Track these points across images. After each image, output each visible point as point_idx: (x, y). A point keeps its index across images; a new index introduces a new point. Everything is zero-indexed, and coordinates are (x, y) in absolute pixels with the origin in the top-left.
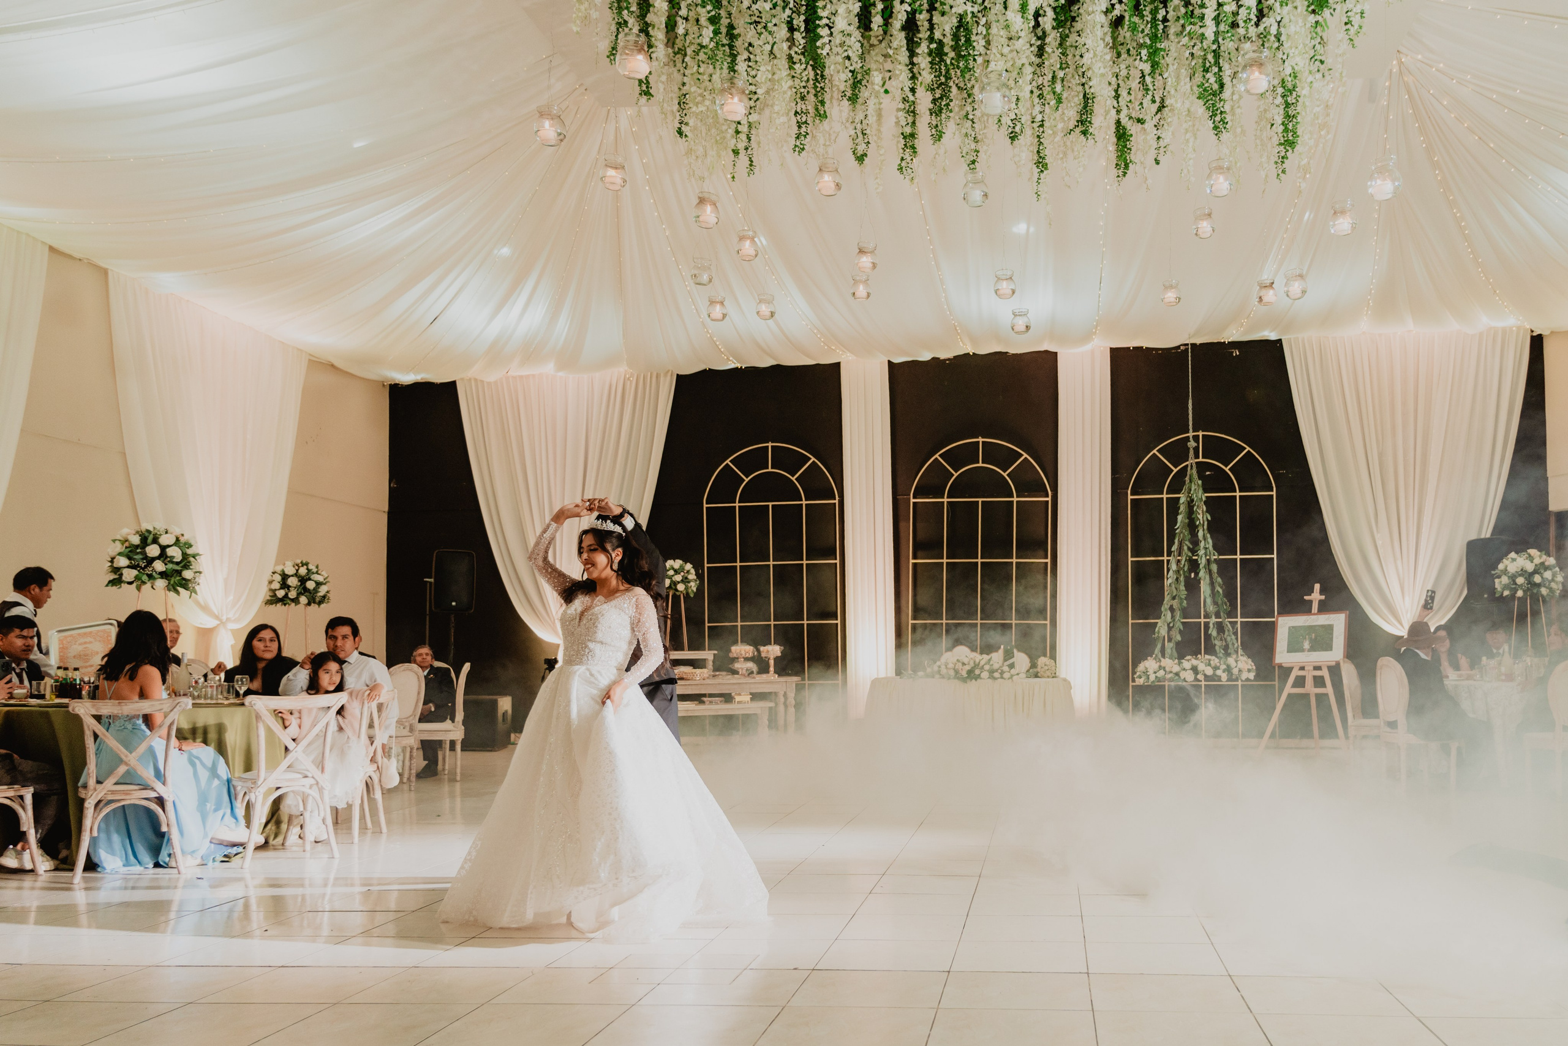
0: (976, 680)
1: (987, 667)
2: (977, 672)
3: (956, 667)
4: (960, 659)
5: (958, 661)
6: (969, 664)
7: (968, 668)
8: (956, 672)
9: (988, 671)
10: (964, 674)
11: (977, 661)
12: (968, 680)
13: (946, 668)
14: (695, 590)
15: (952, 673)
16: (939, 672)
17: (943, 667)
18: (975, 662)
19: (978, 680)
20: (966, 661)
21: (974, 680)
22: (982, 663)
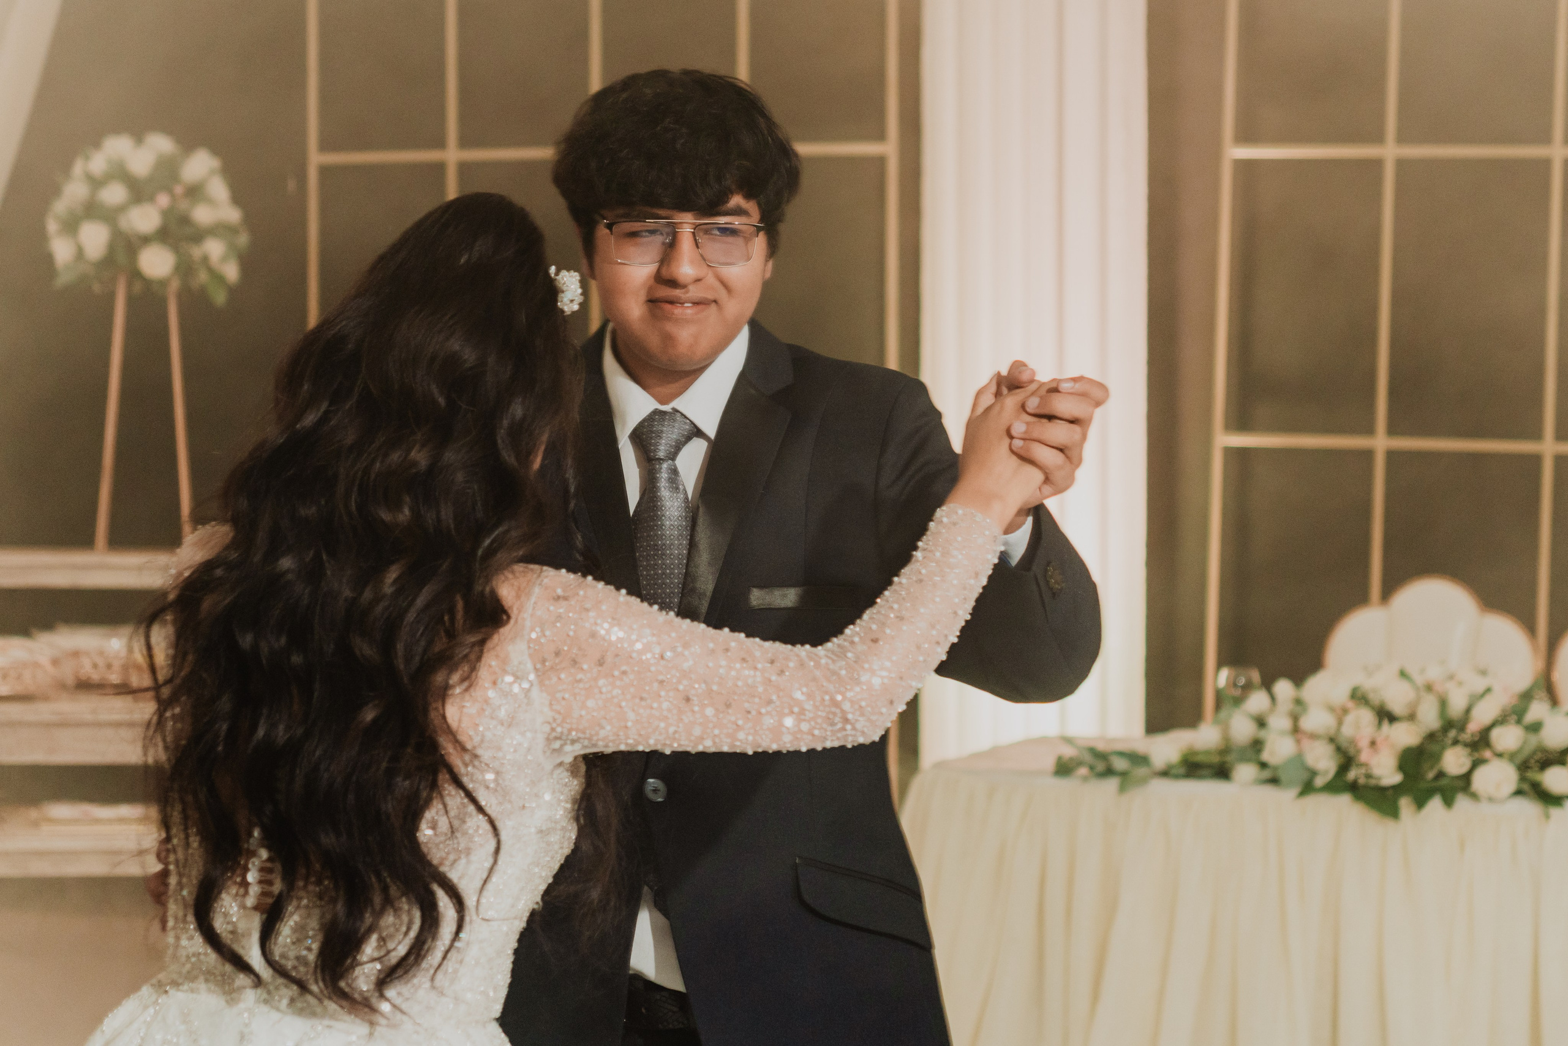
0: (1448, 802)
1: (1508, 738)
2: (1454, 761)
3: (1347, 731)
4: (1368, 684)
5: (1359, 697)
6: (1412, 717)
7: (1405, 736)
8: (1347, 760)
9: (1512, 757)
10: (1386, 772)
11: (1457, 704)
12: (1405, 804)
13: (1296, 730)
14: (231, 272)
15: (1324, 761)
16: (1257, 745)
17: (1279, 722)
18: (1443, 703)
19: (1462, 802)
20: (1397, 697)
21: (1435, 804)
22: (1483, 715)
